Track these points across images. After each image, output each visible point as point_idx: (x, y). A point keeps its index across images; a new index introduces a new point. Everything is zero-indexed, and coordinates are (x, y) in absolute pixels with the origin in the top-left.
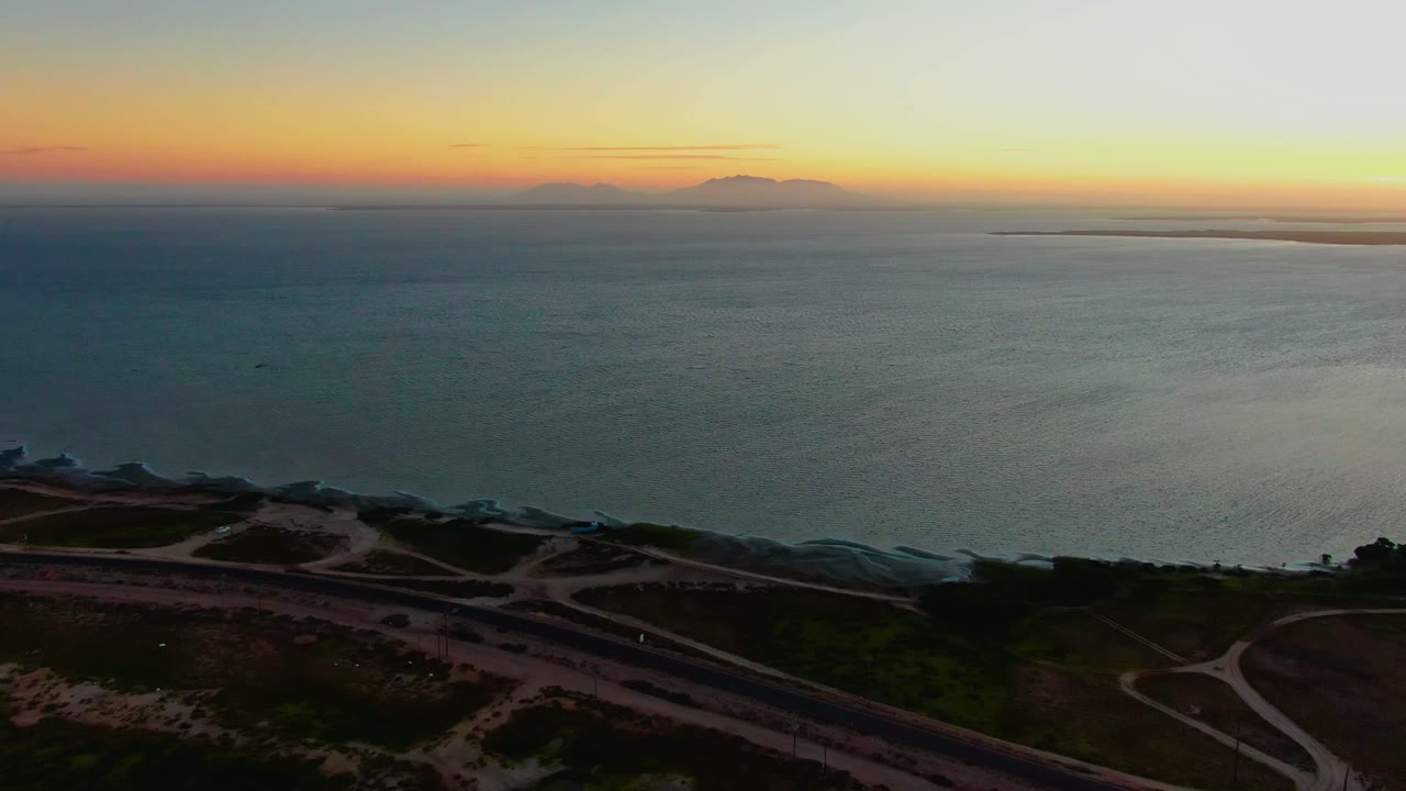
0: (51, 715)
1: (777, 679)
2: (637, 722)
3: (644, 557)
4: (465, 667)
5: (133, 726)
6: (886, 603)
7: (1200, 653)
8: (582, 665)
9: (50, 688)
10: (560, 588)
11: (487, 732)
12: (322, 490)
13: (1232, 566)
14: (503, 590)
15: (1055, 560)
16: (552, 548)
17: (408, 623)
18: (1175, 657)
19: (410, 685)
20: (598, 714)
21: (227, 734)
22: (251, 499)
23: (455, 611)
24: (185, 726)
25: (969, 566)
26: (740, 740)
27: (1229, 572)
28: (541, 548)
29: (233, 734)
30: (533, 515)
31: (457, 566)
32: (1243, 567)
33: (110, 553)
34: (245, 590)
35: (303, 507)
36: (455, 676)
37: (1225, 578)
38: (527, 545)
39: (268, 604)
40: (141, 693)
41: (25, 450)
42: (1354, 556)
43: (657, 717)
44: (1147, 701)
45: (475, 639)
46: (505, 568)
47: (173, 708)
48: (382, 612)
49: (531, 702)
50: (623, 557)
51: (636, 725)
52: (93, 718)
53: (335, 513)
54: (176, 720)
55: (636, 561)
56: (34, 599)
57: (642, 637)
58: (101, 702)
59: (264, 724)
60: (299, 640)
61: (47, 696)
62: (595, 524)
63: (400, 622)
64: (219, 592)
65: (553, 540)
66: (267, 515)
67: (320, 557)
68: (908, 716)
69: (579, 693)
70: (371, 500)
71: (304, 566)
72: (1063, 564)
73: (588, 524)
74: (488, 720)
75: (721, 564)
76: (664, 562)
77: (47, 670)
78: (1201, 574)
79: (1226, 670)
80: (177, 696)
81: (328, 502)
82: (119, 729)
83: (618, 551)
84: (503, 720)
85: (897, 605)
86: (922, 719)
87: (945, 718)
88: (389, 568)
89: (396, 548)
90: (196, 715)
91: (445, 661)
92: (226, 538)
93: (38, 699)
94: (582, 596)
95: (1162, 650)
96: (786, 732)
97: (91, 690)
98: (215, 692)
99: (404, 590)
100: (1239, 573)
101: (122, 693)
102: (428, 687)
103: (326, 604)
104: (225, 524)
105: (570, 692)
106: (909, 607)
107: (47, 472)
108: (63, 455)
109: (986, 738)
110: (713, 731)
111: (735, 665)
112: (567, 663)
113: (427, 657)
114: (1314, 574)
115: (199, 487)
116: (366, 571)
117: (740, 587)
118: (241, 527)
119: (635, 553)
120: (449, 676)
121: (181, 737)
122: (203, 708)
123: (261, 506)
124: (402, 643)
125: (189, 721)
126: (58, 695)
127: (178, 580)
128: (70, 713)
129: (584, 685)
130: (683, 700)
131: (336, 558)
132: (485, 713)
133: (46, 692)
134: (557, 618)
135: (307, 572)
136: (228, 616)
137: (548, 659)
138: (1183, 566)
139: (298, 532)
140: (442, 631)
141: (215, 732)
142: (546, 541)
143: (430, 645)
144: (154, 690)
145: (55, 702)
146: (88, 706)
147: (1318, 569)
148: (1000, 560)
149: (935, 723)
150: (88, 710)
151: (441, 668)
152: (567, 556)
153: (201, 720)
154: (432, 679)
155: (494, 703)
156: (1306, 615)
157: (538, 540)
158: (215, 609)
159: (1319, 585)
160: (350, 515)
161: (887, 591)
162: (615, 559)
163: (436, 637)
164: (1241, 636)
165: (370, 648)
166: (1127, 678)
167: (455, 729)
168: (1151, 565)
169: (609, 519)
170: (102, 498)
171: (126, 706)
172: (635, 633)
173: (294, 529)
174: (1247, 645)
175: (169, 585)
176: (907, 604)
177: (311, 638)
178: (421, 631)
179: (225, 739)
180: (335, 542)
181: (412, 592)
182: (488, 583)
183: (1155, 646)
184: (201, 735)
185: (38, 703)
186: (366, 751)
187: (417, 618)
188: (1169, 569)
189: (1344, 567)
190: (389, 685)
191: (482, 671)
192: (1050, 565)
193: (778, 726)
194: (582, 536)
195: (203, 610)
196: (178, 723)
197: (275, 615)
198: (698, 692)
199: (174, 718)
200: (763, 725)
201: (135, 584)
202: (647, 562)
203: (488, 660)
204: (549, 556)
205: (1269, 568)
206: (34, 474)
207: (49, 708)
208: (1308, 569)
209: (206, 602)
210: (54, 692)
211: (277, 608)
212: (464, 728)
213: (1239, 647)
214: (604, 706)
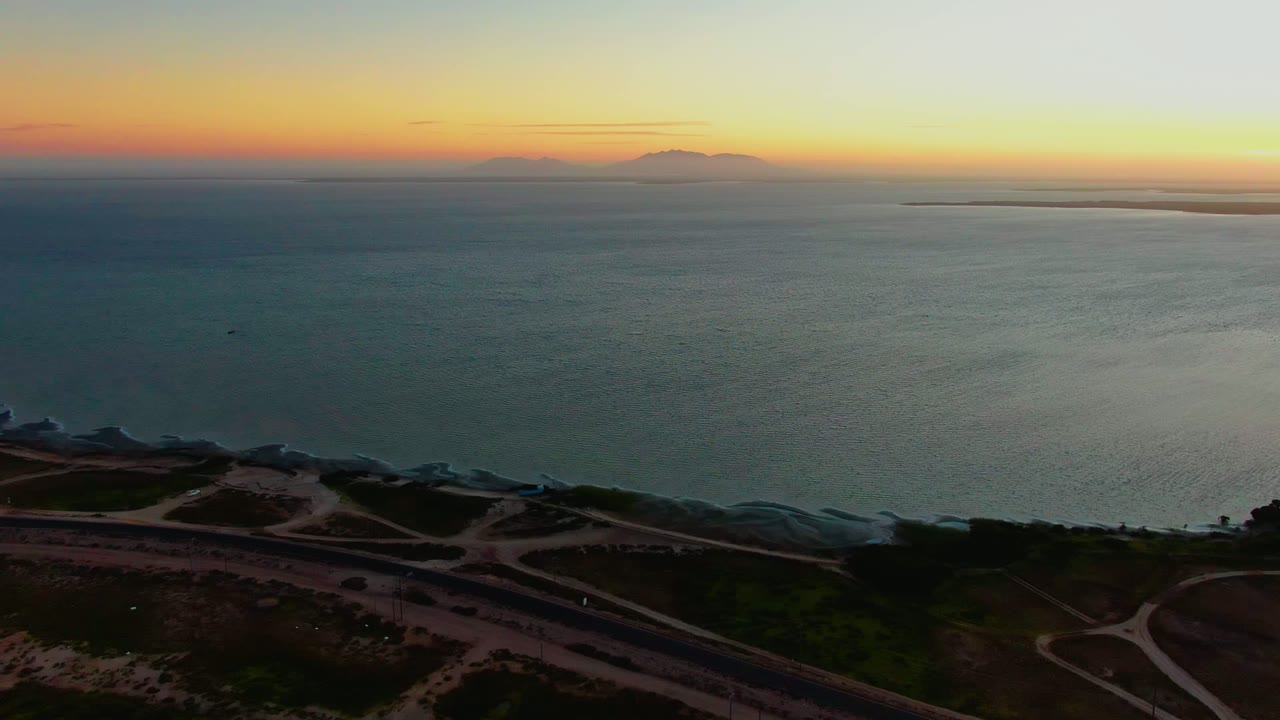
0: (25, 679)
1: (714, 643)
2: (582, 685)
3: (588, 520)
4: (419, 630)
5: (102, 691)
6: (814, 565)
7: (1111, 616)
8: (530, 628)
9: (26, 652)
10: (508, 550)
11: (439, 697)
12: (288, 454)
13: (1137, 527)
14: (454, 553)
15: (973, 522)
16: (501, 511)
17: (364, 586)
18: (1088, 620)
19: (366, 648)
20: (543, 677)
21: (192, 699)
22: (221, 462)
23: (410, 574)
24: (153, 691)
25: (891, 527)
26: (678, 704)
27: (1135, 534)
28: (490, 511)
29: (198, 698)
30: (483, 478)
31: (411, 528)
32: (1148, 529)
33: (86, 517)
34: (213, 553)
35: (270, 471)
36: (409, 639)
37: (1131, 539)
38: (478, 507)
39: (233, 567)
40: (112, 657)
41: (11, 414)
42: (1250, 517)
43: (599, 681)
44: (1062, 663)
45: (429, 602)
46: (457, 532)
47: (142, 672)
48: (341, 575)
49: (480, 665)
50: (568, 520)
51: (580, 689)
52: (67, 682)
53: (299, 475)
54: (145, 685)
55: (580, 523)
56: (15, 562)
57: (585, 600)
58: (74, 666)
59: (228, 688)
60: (262, 603)
61: (23, 661)
62: (541, 487)
63: (358, 585)
64: (188, 555)
65: (503, 503)
66: (235, 478)
67: (285, 520)
68: (837, 679)
69: (524, 656)
70: (332, 463)
71: (269, 529)
72: (981, 527)
73: (534, 487)
74: (439, 684)
75: (657, 526)
76: (606, 525)
77: (24, 633)
78: (1109, 536)
79: (1135, 631)
80: (146, 660)
81: (292, 465)
82: (90, 693)
83: (562, 514)
84: (456, 683)
85: (825, 568)
86: (849, 682)
87: (873, 682)
88: (348, 530)
89: (355, 511)
90: (163, 679)
91: (399, 624)
92: (196, 501)
93: (14, 663)
94: (529, 559)
95: (1074, 612)
96: (722, 696)
97: (64, 653)
98: (181, 656)
99: (359, 553)
100: (1144, 534)
101: (94, 655)
102: (383, 651)
103: (289, 567)
104: (194, 488)
105: (517, 655)
106: (837, 570)
107: (35, 436)
108: (47, 420)
109: (912, 702)
110: (652, 694)
111: (673, 629)
112: (514, 626)
113: (383, 620)
114: (1214, 535)
115: (174, 450)
116: (326, 533)
117: (677, 549)
118: (210, 490)
119: (576, 515)
120: (403, 639)
121: (148, 702)
122: (170, 672)
123: (230, 469)
124: (358, 607)
125: (157, 686)
126: (34, 658)
127: (149, 543)
128: (44, 678)
129: (530, 648)
130: (623, 663)
132: (437, 677)
133: (22, 657)
134: (505, 581)
135: (271, 535)
136: (196, 579)
137: (497, 622)
138: (1091, 528)
139: (263, 495)
140: (397, 594)
141: (181, 697)
142: (496, 504)
143: (384, 609)
144: (122, 654)
145: (29, 666)
146: (62, 670)
147: (1217, 530)
148: (920, 522)
149: (864, 686)
150: (61, 675)
151: (395, 631)
152: (515, 518)
153: (167, 684)
154: (387, 642)
155: (446, 667)
156: (1208, 576)
157: (489, 503)
158: (184, 573)
159: (1219, 547)
160: (313, 478)
161: (816, 553)
162: (560, 521)
163: (391, 599)
164: (1148, 598)
165: (329, 611)
166: (1043, 640)
167: (409, 693)
168: (1061, 526)
169: (554, 482)
170: (83, 462)
171: (97, 671)
172: (577, 596)
173: (261, 492)
174: (1154, 606)
175: (140, 548)
176: (833, 565)
177: (273, 601)
178: (377, 595)
179: (189, 703)
180: (297, 505)
181: (368, 554)
182: (440, 547)
183: (1067, 608)
184: (169, 700)
185: (15, 667)
186: (324, 715)
187: (374, 581)
188: (1077, 530)
189: (1242, 528)
190: (346, 649)
191: (435, 635)
192: (966, 527)
193: (714, 690)
194: (530, 499)
195: (174, 574)
196: (147, 687)
197: (241, 578)
198: (638, 656)
199: (142, 682)
200: (699, 689)
201: (109, 547)
202: (589, 525)
203: (441, 624)
204: (499, 519)
205: (1172, 530)
206: (17, 438)
207: (26, 672)
208: (1208, 530)
209: (177, 565)
210: (29, 656)
211: (244, 572)
212: (418, 691)
213: (1147, 609)
214: (550, 670)
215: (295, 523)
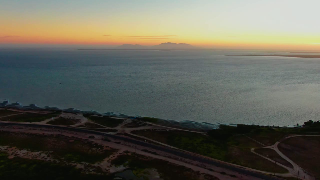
0: (16, 156)
1: (176, 149)
2: (145, 158)
3: (146, 124)
4: (107, 147)
5: (34, 159)
6: (200, 133)
7: (269, 144)
8: (133, 146)
9: (16, 151)
10: (128, 130)
11: (112, 160)
12: (75, 110)
13: (277, 126)
14: (115, 131)
15: (237, 125)
16: (126, 122)
17: (94, 138)
18: (263, 145)
19: (95, 150)
20: (136, 156)
21: (55, 160)
22: (59, 112)
23: (105, 135)
24: (46, 159)
25: (218, 126)
26: (168, 162)
27: (276, 127)
28: (124, 122)
29: (56, 160)
30: (122, 115)
31: (104, 125)
32: (279, 126)
33: (28, 123)
34: (58, 131)
35: (71, 114)
36: (105, 148)
37: (275, 128)
38: (120, 121)
39: (63, 134)
40: (36, 152)
41: (8, 101)
42: (304, 124)
43: (149, 157)
44: (257, 154)
45: (109, 141)
46: (116, 126)
47: (43, 155)
48: (88, 135)
49: (121, 154)
50: (142, 124)
51: (145, 159)
52: (26, 157)
53: (78, 115)
54: (44, 157)
55: (144, 125)
56: (11, 132)
57: (146, 140)
58: (27, 154)
59: (63, 158)
60: (70, 141)
61: (15, 153)
62: (136, 117)
63: (93, 137)
64: (52, 131)
65: (126, 120)
66: (62, 115)
67: (74, 124)
68: (204, 157)
69: (132, 152)
70: (86, 112)
71: (71, 126)
72: (239, 126)
73: (134, 117)
74: (112, 157)
75: (163, 125)
76: (151, 125)
77: (15, 147)
78: (270, 128)
79: (275, 147)
80: (44, 152)
81: (76, 112)
82: (31, 159)
83: (140, 123)
84: (116, 157)
85: (202, 134)
86: (207, 157)
87: (212, 157)
88: (90, 126)
89: (91, 122)
90: (48, 156)
91: (102, 145)
92: (54, 120)
93: (13, 153)
94: (132, 132)
95: (260, 143)
96: (177, 160)
97: (25, 151)
98: (52, 152)
99: (93, 131)
100: (278, 127)
101: (32, 152)
102: (99, 151)
103: (76, 134)
104: (53, 117)
105: (130, 152)
106: (205, 134)
107: (13, 106)
108: (17, 103)
109: (221, 161)
110: (161, 160)
111: (166, 146)
112: (129, 146)
113: (99, 145)
114: (295, 128)
115: (47, 109)
116: (85, 127)
117: (168, 130)
118: (57, 118)
119: (144, 123)
120: (103, 148)
121: (45, 161)
122: (50, 155)
123: (61, 113)
124: (93, 142)
125: (46, 158)
126: (18, 152)
127: (43, 128)
128: (20, 156)
129: (133, 150)
130: (155, 153)
131: (78, 124)
132: (111, 156)
133: (15, 152)
134: (127, 137)
135: (72, 127)
136: (54, 136)
137: (125, 145)
138: (266, 126)
139: (70, 119)
140: (102, 139)
141: (52, 160)
142: (125, 121)
143: (99, 142)
144: (39, 151)
145: (17, 154)
146: (24, 154)
147: (296, 127)
148: (225, 125)
149: (210, 158)
150: (24, 155)
151: (102, 147)
152: (129, 124)
153: (49, 157)
154: (100, 149)
155: (114, 154)
156: (292, 136)
157: (123, 120)
158: (51, 135)
159: (296, 130)
160: (81, 115)
161: (200, 131)
162: (140, 124)
163: (100, 140)
164: (278, 141)
165: (86, 143)
166: (253, 149)
167: (105, 159)
168: (259, 126)
169: (139, 116)
170: (26, 112)
171: (32, 155)
172: (144, 140)
173: (69, 118)
174: (279, 142)
175: (41, 130)
176: (204, 134)
177: (73, 141)
178: (97, 139)
180: (78, 121)
181: (95, 131)
182: (112, 129)
183: (259, 143)
184: (49, 161)
185: (13, 154)
186: (85, 164)
187: (96, 137)
188: (263, 127)
189: (302, 126)
190: (90, 150)
191: (111, 148)
192: (236, 126)
193: (176, 159)
194: (133, 120)
195: (49, 135)
196: (45, 158)
197: (65, 136)
198: (159, 152)
199: (43, 157)
200: (172, 159)
201: (34, 129)
202: (147, 125)
203: (112, 145)
204: (126, 124)
205: (285, 127)
206: (10, 107)
207: (16, 155)
208: (294, 127)
209: (50, 133)
210: (16, 152)
211: (66, 135)
212: (107, 159)
213: (277, 143)
214: (137, 155)
215: (77, 124)
